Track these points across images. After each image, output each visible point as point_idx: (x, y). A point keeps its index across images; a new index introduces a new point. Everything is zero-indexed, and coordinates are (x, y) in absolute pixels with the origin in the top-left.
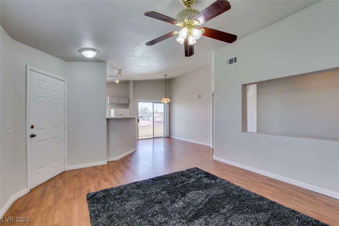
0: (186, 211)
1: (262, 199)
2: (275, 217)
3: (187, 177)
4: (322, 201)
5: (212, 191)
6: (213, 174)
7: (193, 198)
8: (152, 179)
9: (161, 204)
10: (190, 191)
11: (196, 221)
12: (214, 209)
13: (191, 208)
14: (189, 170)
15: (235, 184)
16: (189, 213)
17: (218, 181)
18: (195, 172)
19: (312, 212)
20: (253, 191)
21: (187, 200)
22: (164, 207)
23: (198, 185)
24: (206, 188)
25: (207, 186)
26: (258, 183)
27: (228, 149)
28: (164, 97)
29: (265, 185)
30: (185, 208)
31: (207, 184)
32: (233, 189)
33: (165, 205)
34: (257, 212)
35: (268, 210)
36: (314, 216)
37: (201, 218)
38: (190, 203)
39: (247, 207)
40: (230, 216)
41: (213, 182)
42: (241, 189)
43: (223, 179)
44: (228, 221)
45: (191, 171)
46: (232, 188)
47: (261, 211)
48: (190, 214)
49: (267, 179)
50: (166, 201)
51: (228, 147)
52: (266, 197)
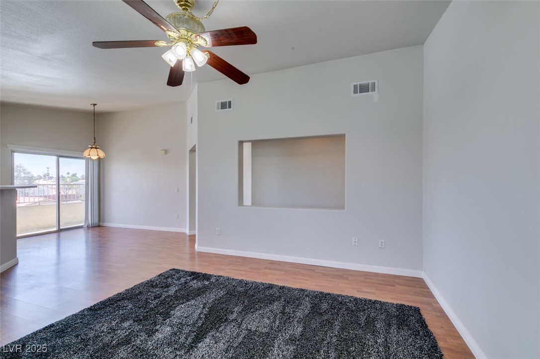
0: (179, 338)
1: (271, 287)
2: (288, 302)
3: (162, 287)
4: (320, 273)
5: (209, 297)
6: (203, 273)
7: (185, 315)
8: (90, 309)
9: (128, 344)
10: (175, 307)
11: (200, 345)
12: (221, 319)
13: (187, 330)
14: (162, 276)
15: (236, 278)
16: (185, 338)
17: (213, 280)
18: (174, 275)
19: (316, 285)
20: (259, 281)
21: (175, 321)
22: (137, 347)
23: (186, 294)
24: (199, 295)
25: (200, 292)
26: (261, 270)
27: (219, 231)
28: (91, 146)
29: (270, 271)
30: (176, 334)
31: (199, 289)
32: (236, 285)
33: (138, 342)
34: (270, 303)
35: (280, 297)
36: (318, 289)
37: (206, 338)
38: (181, 323)
39: (259, 302)
40: (243, 320)
41: (207, 283)
42: (245, 282)
43: (219, 276)
44: (241, 326)
45: (167, 276)
46: (234, 284)
47: (274, 301)
48: (187, 339)
49: (270, 263)
50: (137, 336)
51: (219, 229)
52: (275, 284)
